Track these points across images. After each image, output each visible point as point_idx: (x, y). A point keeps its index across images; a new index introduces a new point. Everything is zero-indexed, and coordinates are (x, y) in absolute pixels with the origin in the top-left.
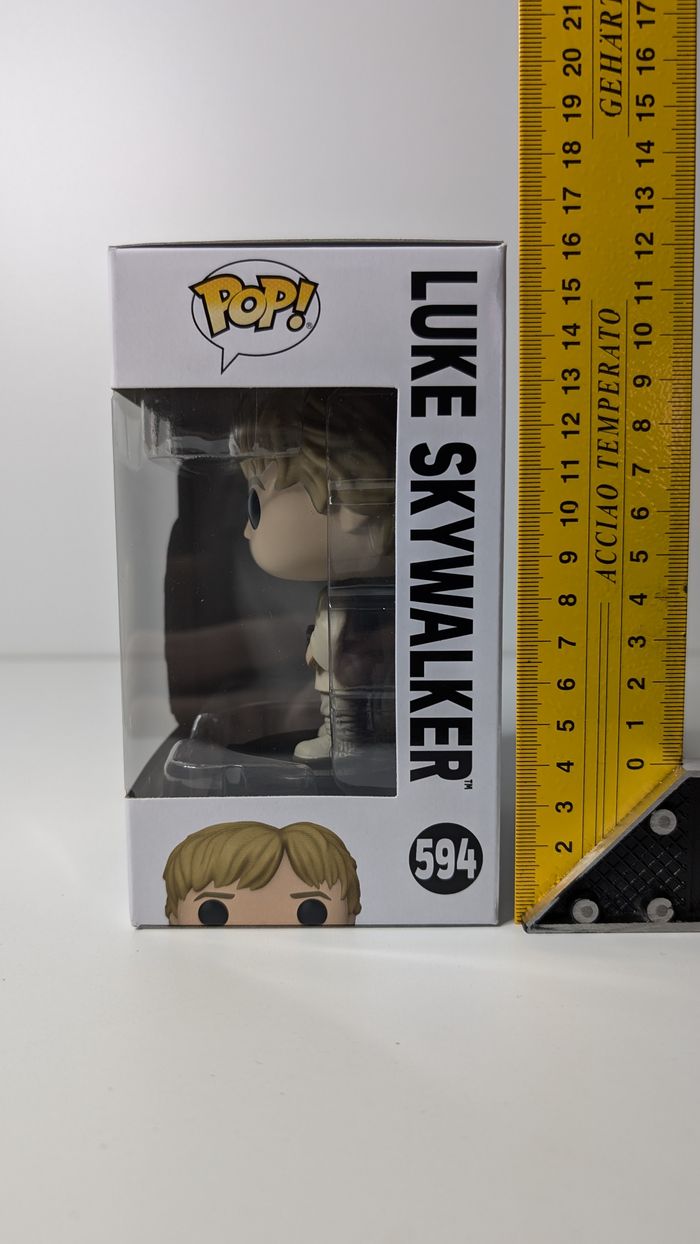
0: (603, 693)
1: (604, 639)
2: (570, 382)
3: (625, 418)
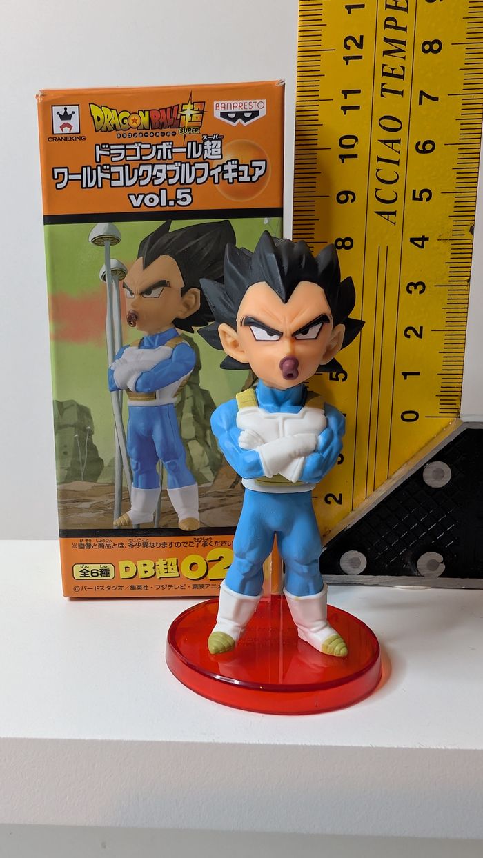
0: (378, 342)
1: (381, 285)
3: (413, 40)
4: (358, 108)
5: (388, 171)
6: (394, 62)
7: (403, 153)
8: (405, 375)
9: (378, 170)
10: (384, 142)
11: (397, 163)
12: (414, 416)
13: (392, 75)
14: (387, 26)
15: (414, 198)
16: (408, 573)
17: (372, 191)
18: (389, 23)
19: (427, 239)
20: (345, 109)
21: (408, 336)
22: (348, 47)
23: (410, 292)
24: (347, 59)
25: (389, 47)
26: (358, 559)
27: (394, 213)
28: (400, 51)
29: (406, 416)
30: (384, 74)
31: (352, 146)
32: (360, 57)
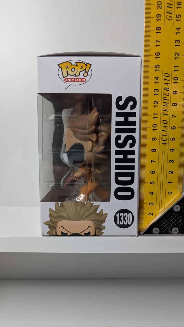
0: (162, 174)
1: (163, 161)
2: (156, 92)
3: (170, 102)
4: (157, 118)
5: (165, 133)
6: (166, 108)
7: (168, 129)
8: (169, 183)
9: (162, 133)
10: (164, 126)
11: (167, 131)
12: (171, 193)
13: (165, 111)
14: (164, 99)
15: (171, 140)
16: (170, 233)
17: (161, 138)
18: (164, 98)
19: (174, 150)
20: (154, 118)
21: (170, 173)
22: (155, 104)
23: (170, 163)
24: (154, 106)
25: (164, 104)
26: (157, 230)
27: (166, 143)
28: (167, 105)
29: (169, 193)
30: (163, 110)
31: (156, 127)
32: (158, 106)
